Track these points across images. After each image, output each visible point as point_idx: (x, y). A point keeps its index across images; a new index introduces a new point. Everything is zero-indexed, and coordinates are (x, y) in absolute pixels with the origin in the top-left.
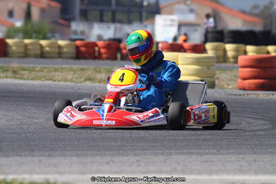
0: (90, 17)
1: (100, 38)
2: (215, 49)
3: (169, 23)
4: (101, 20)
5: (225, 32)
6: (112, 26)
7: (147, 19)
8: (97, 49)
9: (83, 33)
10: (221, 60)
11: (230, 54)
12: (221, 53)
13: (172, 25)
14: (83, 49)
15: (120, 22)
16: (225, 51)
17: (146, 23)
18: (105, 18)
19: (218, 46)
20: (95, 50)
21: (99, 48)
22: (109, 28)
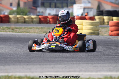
0: (45, 5)
1: (49, 14)
2: (100, 19)
3: (79, 7)
4: (50, 7)
5: (104, 11)
6: (55, 9)
7: (70, 6)
8: (48, 19)
9: (42, 12)
10: (102, 23)
11: (106, 21)
12: (102, 20)
13: (81, 9)
14: (42, 19)
15: (58, 7)
16: (104, 19)
18: (52, 6)
19: (100, 17)
20: (47, 20)
21: (49, 19)
22: (53, 10)
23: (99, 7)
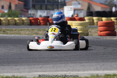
0: (36, 8)
1: (40, 16)
2: (89, 19)
3: (70, 9)
4: (41, 9)
5: (93, 12)
7: (60, 8)
8: (39, 21)
9: (34, 14)
11: (95, 21)
12: (91, 21)
13: (71, 10)
14: (33, 21)
15: (49, 9)
16: (93, 20)
18: (43, 8)
20: (38, 21)
22: (44, 12)
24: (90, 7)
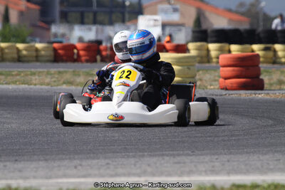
0: (70, 19)
1: (81, 40)
2: (198, 49)
3: (152, 23)
4: (82, 22)
5: (209, 30)
6: (94, 28)
7: (130, 20)
8: (75, 51)
9: (63, 35)
10: (205, 60)
11: (213, 54)
12: (204, 53)
13: (155, 26)
14: (60, 52)
15: (102, 23)
16: (208, 51)
17: (128, 24)
18: (86, 20)
19: (201, 46)
20: (74, 53)
21: (78, 51)
22: (90, 30)
23: (198, 21)
24: (202, 20)
